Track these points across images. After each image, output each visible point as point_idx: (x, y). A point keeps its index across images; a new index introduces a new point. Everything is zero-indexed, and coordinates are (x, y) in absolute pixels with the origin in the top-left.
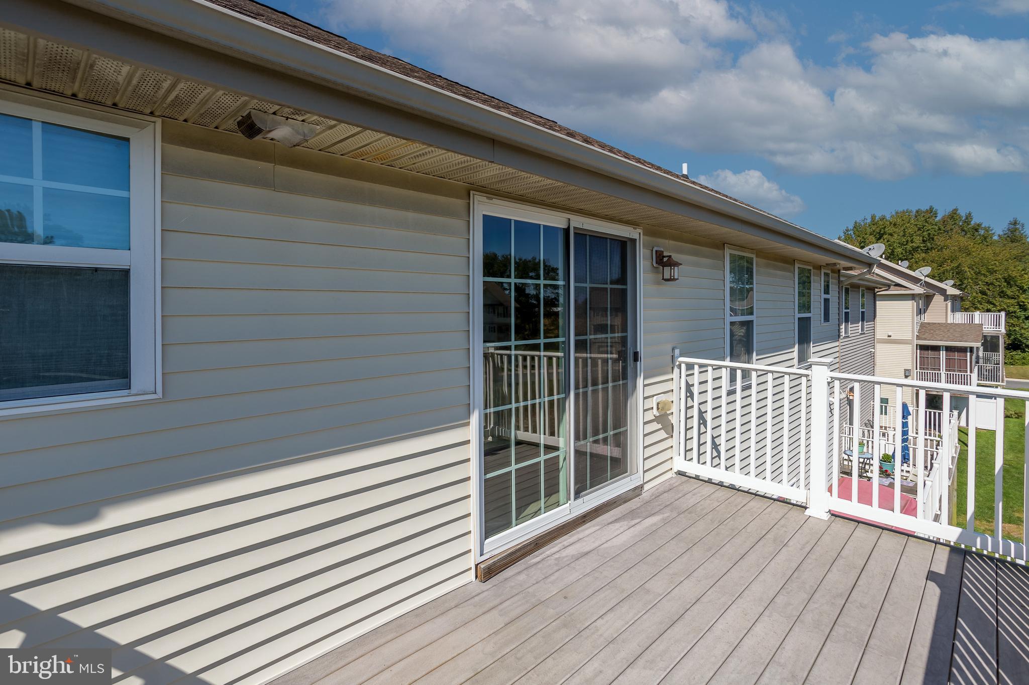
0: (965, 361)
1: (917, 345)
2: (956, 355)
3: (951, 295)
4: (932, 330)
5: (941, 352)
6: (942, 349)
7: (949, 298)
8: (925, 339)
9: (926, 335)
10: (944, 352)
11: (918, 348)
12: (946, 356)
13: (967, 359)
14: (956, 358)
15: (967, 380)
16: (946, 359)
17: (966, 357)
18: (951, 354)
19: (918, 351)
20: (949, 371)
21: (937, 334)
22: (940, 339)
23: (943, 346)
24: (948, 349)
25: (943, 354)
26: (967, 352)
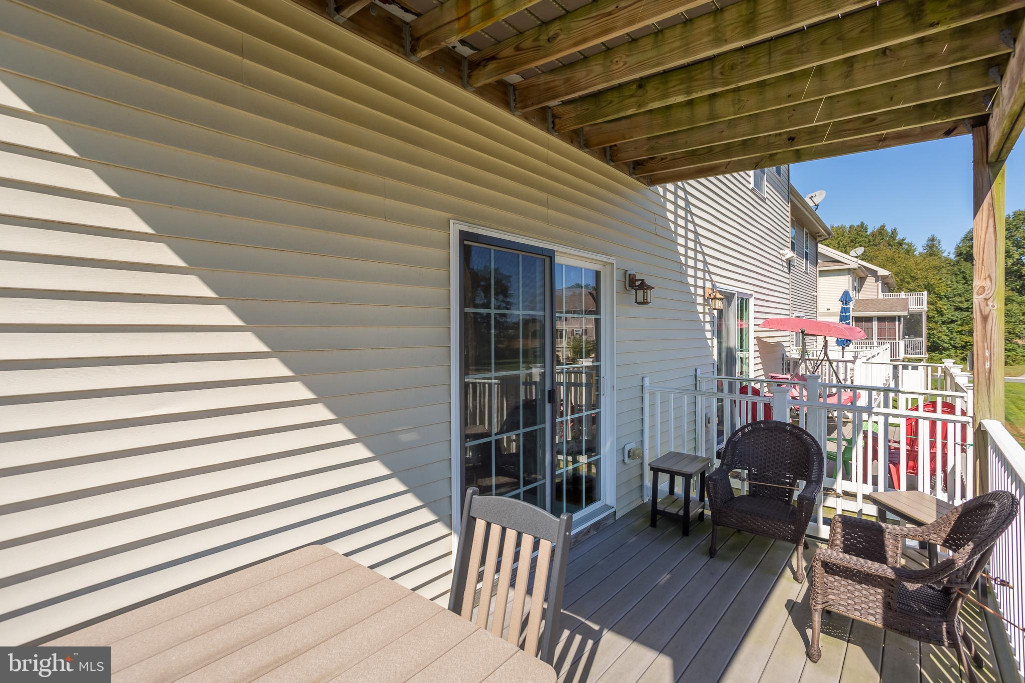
0: (894, 329)
1: (852, 317)
2: (887, 325)
3: (881, 276)
4: (866, 304)
5: (874, 322)
6: (874, 320)
7: (880, 279)
8: (860, 311)
9: (861, 308)
10: (876, 322)
11: (854, 320)
12: (878, 325)
13: (895, 328)
14: (886, 327)
15: (896, 347)
16: (878, 328)
17: (895, 326)
18: (882, 323)
19: (854, 322)
20: (881, 339)
21: (870, 307)
22: (872, 310)
23: (875, 316)
24: (881, 319)
25: (875, 324)
26: (896, 321)
